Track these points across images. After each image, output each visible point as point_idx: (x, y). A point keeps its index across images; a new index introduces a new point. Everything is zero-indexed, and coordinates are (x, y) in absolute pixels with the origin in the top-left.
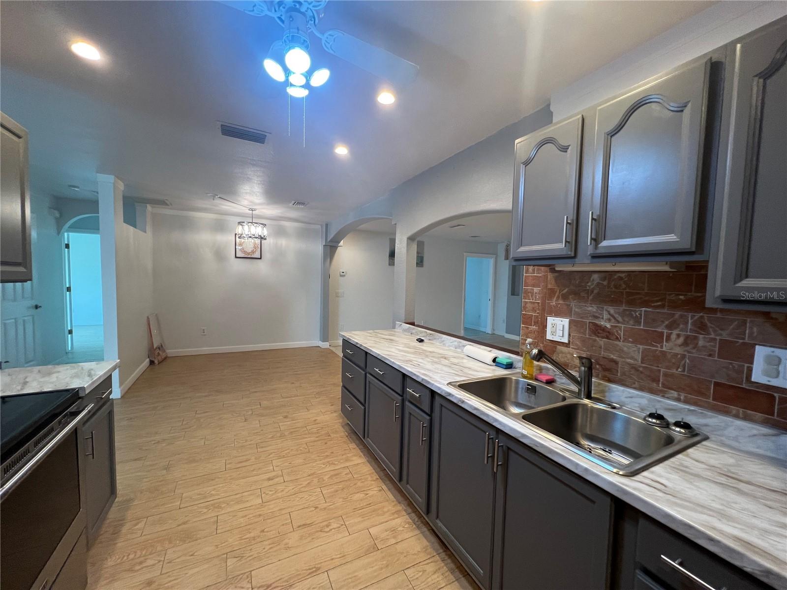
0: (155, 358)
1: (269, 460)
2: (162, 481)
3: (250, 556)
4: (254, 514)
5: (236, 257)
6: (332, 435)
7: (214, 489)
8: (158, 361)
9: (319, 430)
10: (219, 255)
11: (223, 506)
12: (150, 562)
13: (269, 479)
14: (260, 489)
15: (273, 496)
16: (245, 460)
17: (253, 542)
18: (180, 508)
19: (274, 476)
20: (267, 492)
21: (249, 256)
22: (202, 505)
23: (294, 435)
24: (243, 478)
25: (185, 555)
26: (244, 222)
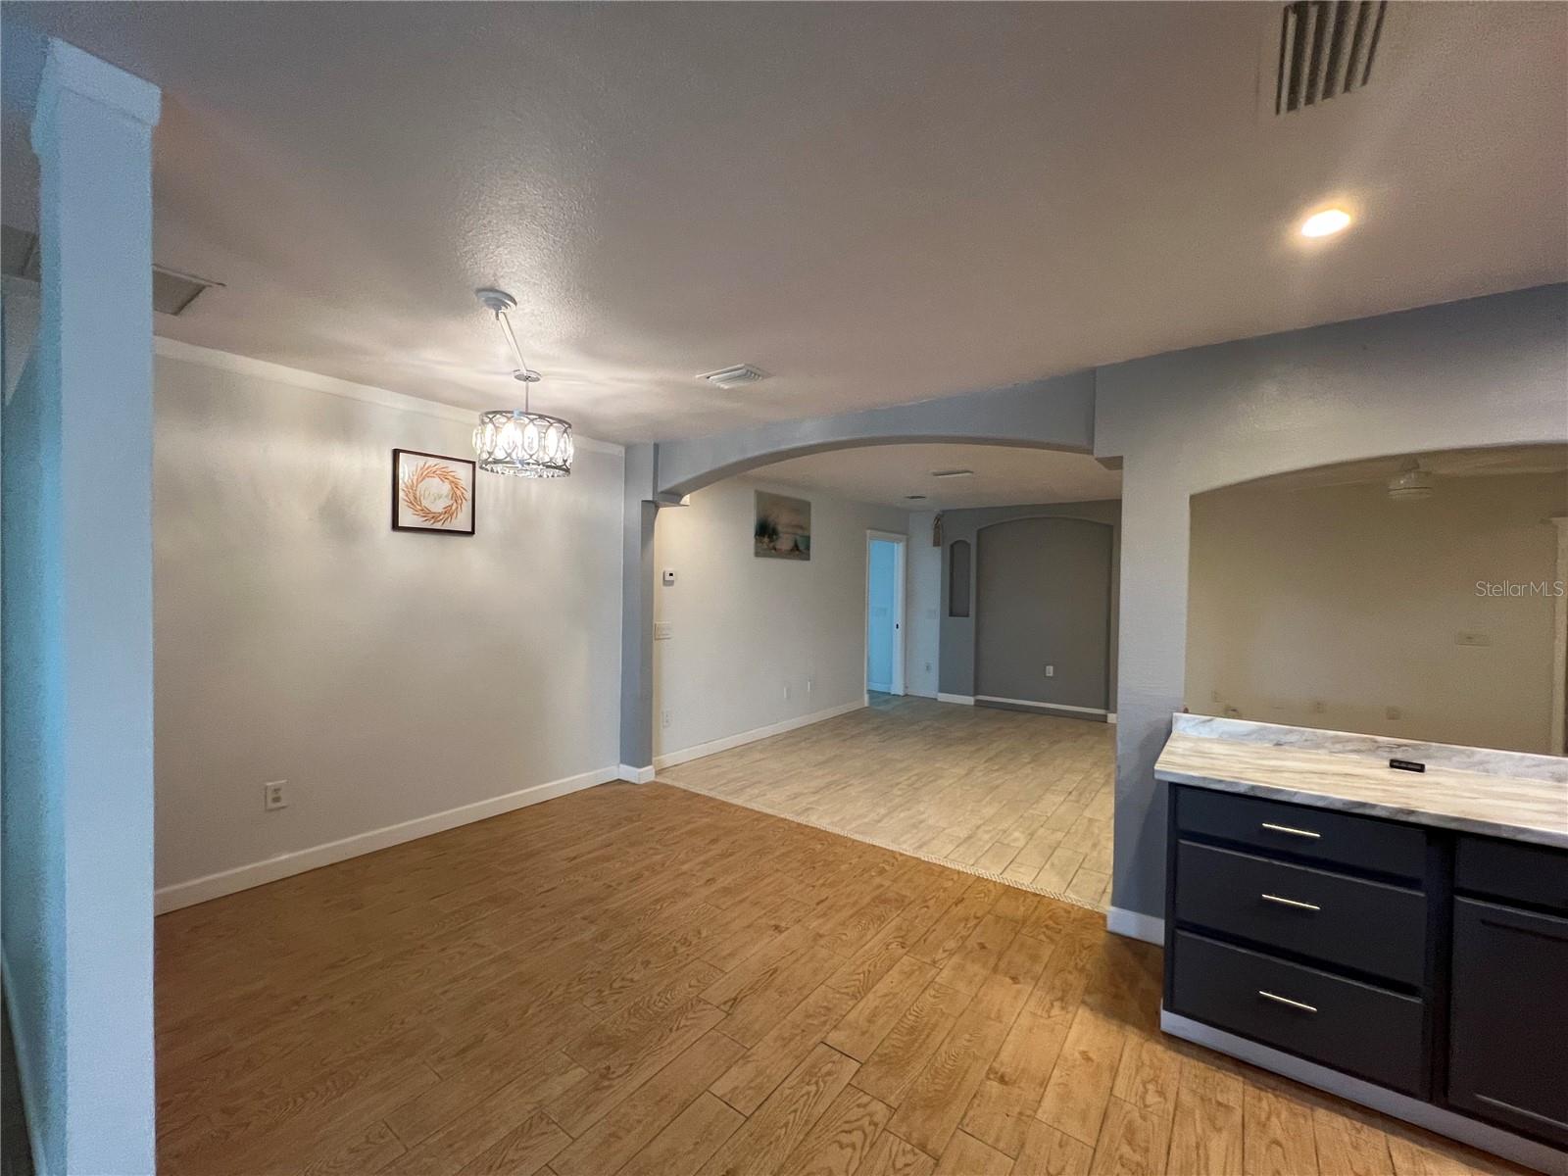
5: (395, 526)
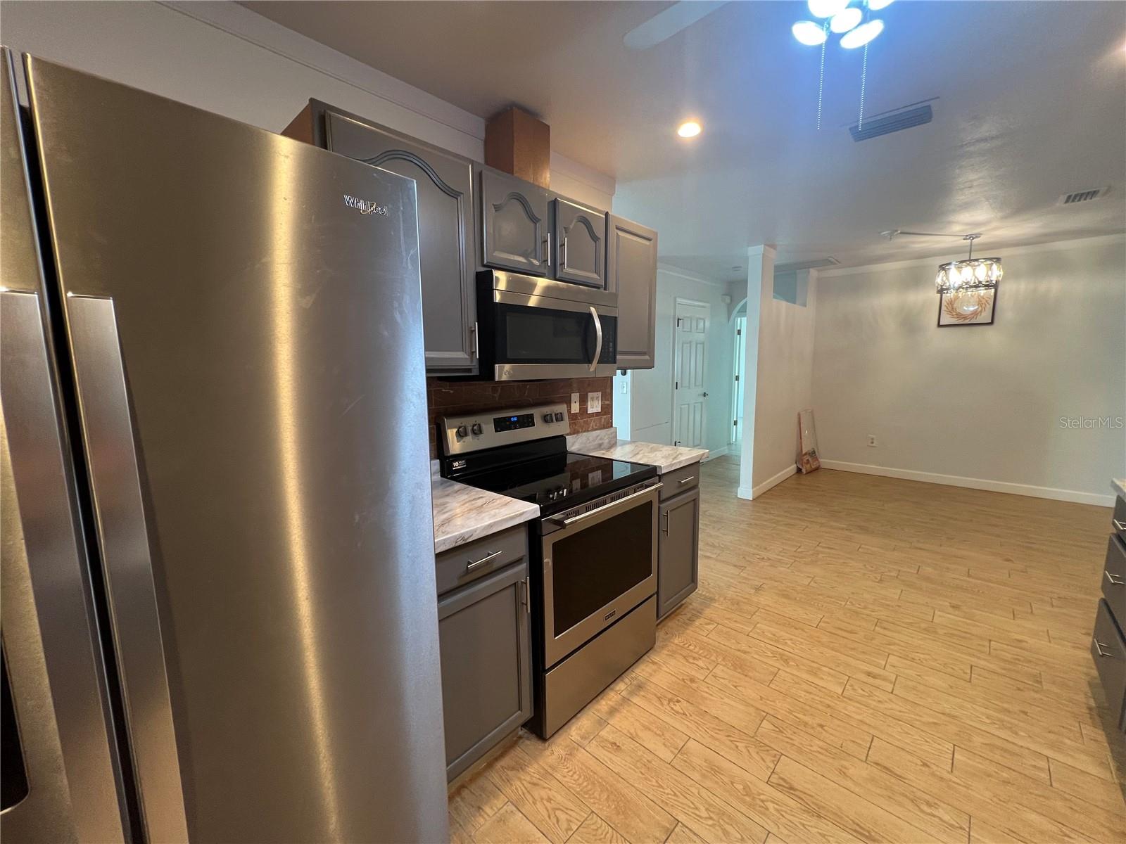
0: (802, 466)
1: (886, 650)
2: (746, 598)
3: (789, 738)
4: (822, 700)
6: (1046, 686)
7: (791, 639)
8: (806, 471)
9: (1019, 660)
10: (910, 323)
11: (791, 663)
12: (700, 663)
13: (869, 674)
14: (849, 677)
15: (862, 699)
16: (849, 629)
17: (802, 727)
18: (748, 635)
19: (880, 675)
20: (856, 688)
21: (967, 322)
22: (769, 646)
23: (954, 641)
24: (833, 649)
25: (730, 681)
26: (950, 264)
